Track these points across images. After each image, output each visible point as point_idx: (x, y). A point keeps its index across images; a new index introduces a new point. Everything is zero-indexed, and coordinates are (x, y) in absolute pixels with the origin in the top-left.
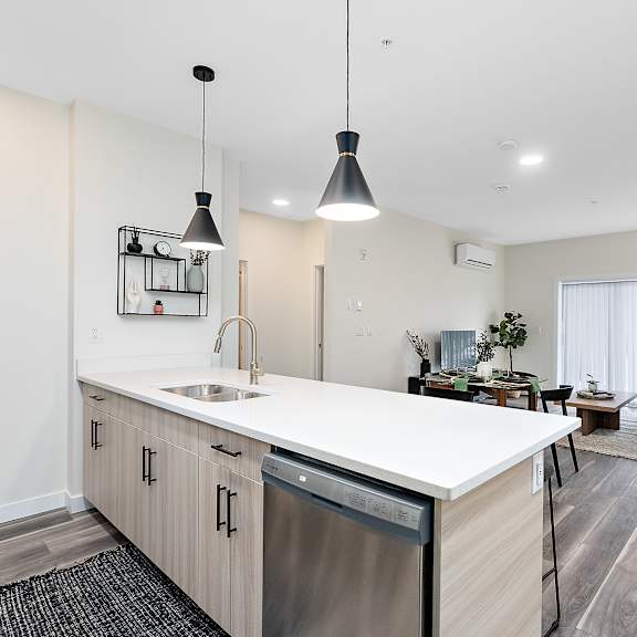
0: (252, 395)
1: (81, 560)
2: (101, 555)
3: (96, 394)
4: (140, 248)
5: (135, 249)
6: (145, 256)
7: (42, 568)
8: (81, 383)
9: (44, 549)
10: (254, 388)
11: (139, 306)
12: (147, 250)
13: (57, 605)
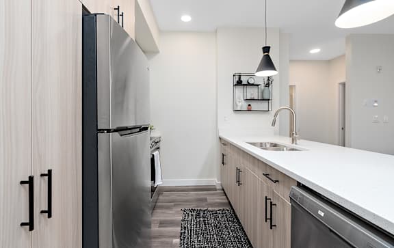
0: (293, 150)
1: (217, 209)
2: (224, 210)
3: (223, 143)
4: (241, 81)
5: (239, 83)
6: (244, 85)
7: (204, 207)
8: (220, 138)
9: (206, 200)
10: (294, 146)
11: (241, 107)
12: (244, 82)
13: (205, 224)
